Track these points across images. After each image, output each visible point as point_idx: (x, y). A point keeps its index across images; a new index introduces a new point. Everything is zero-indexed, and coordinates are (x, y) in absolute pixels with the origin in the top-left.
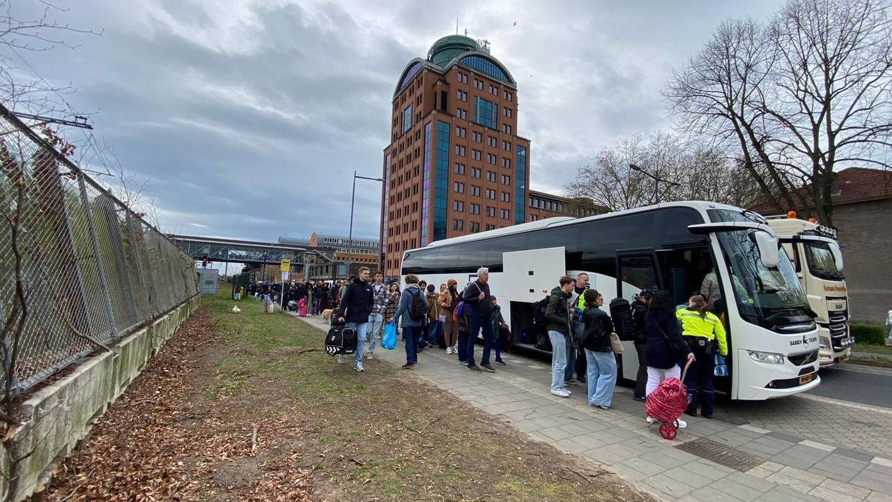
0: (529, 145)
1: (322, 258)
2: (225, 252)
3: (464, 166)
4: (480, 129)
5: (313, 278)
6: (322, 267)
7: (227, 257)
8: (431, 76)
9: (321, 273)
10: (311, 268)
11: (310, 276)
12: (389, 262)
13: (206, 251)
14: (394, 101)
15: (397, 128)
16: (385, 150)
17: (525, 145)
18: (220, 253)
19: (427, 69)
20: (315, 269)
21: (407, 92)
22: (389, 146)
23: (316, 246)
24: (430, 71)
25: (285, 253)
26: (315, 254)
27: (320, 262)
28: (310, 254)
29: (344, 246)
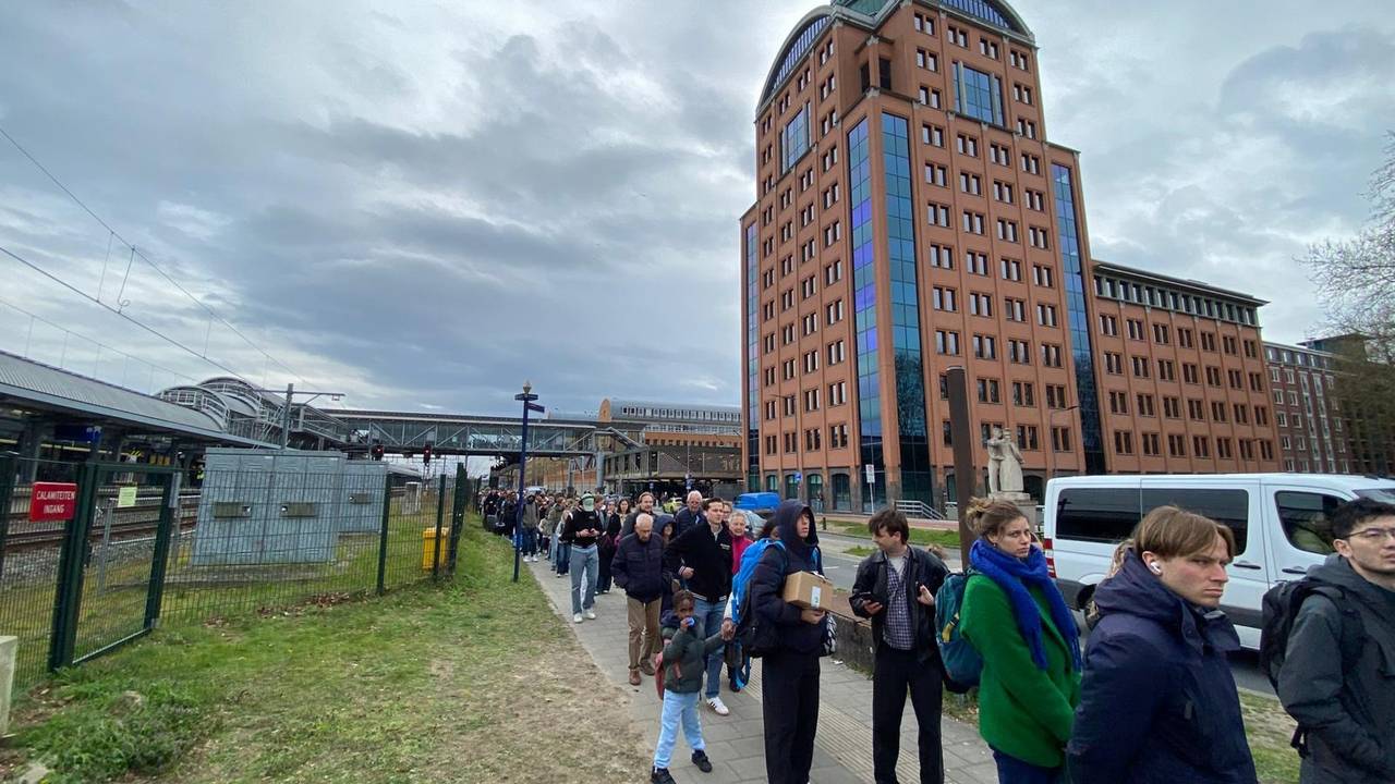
0: (1076, 162)
1: (623, 441)
2: (463, 435)
3: (947, 209)
4: (971, 129)
5: (611, 477)
6: (627, 457)
7: (465, 445)
8: (849, 33)
9: (626, 468)
10: (607, 460)
11: (604, 474)
12: (771, 440)
13: (431, 437)
14: (759, 119)
15: (771, 166)
16: (744, 217)
17: (1067, 160)
18: (454, 440)
19: (841, 19)
20: (613, 462)
21: (792, 88)
22: (754, 206)
23: (610, 421)
24: (847, 23)
25: (561, 435)
26: (611, 435)
27: (620, 449)
28: (602, 435)
29: (656, 421)
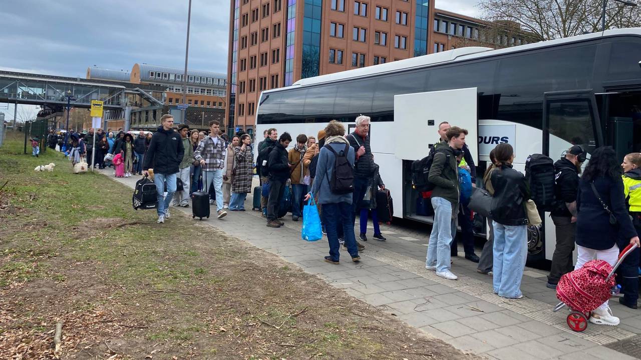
1: (148, 99)
2: (13, 88)
5: (135, 126)
6: (147, 113)
7: (15, 96)
9: (147, 120)
10: (133, 113)
11: (130, 124)
18: (6, 91)
23: (139, 82)
25: (97, 92)
26: (138, 94)
27: (146, 105)
28: (131, 93)
29: (178, 84)
